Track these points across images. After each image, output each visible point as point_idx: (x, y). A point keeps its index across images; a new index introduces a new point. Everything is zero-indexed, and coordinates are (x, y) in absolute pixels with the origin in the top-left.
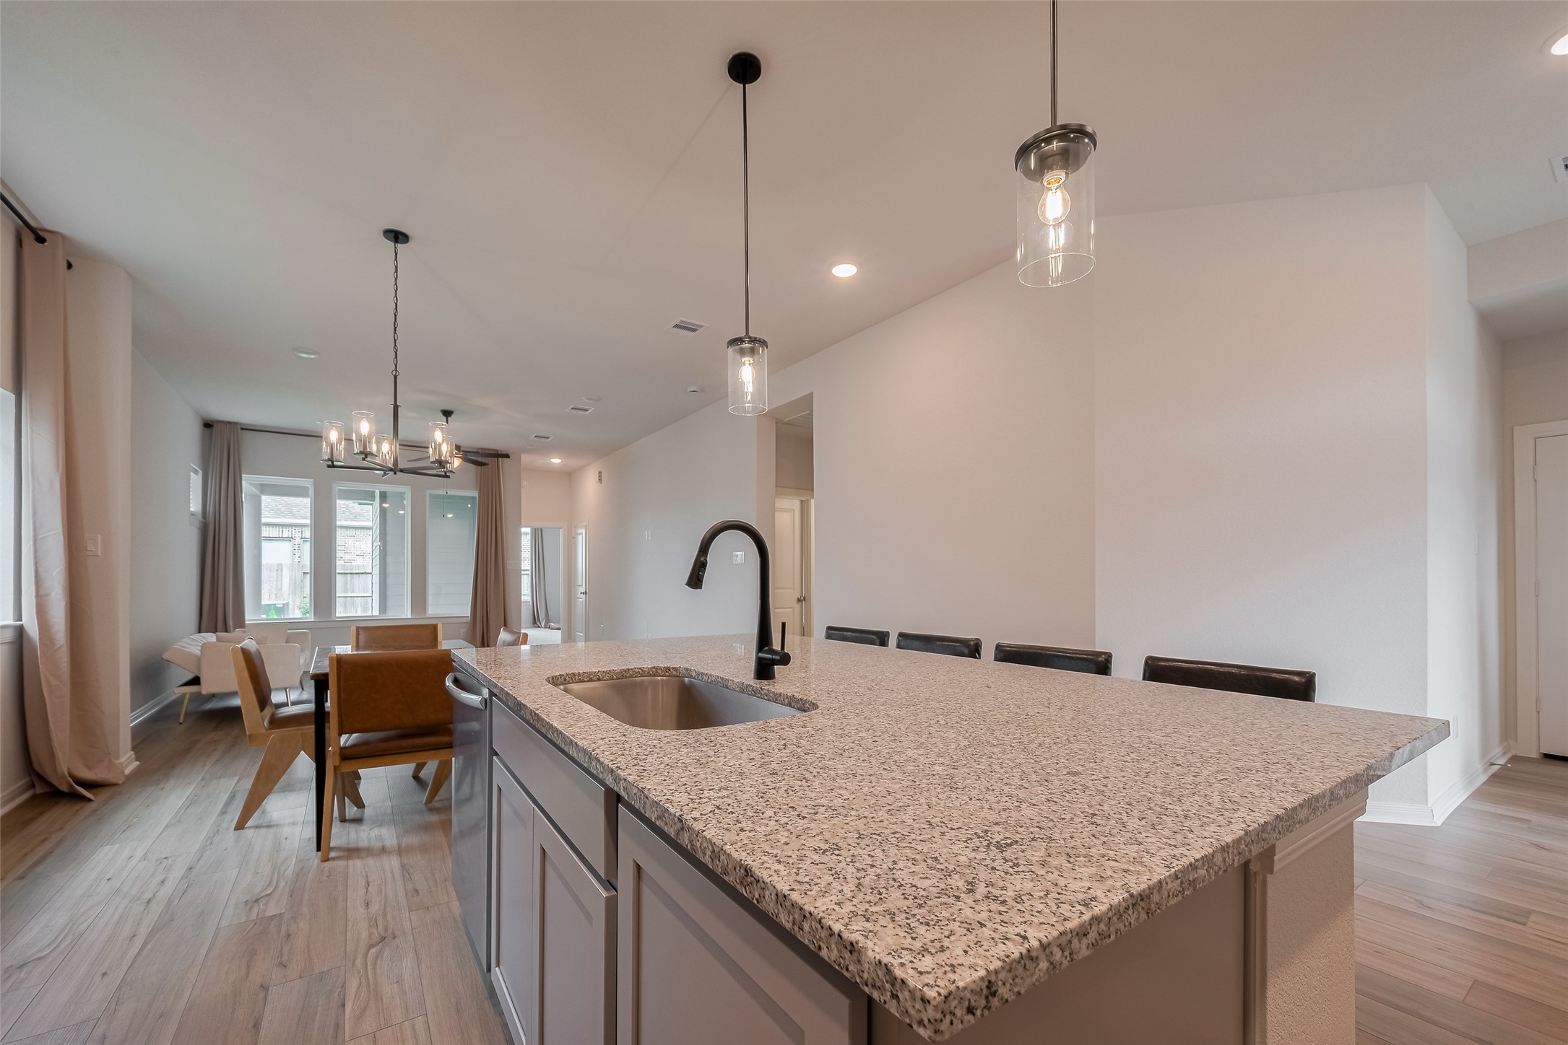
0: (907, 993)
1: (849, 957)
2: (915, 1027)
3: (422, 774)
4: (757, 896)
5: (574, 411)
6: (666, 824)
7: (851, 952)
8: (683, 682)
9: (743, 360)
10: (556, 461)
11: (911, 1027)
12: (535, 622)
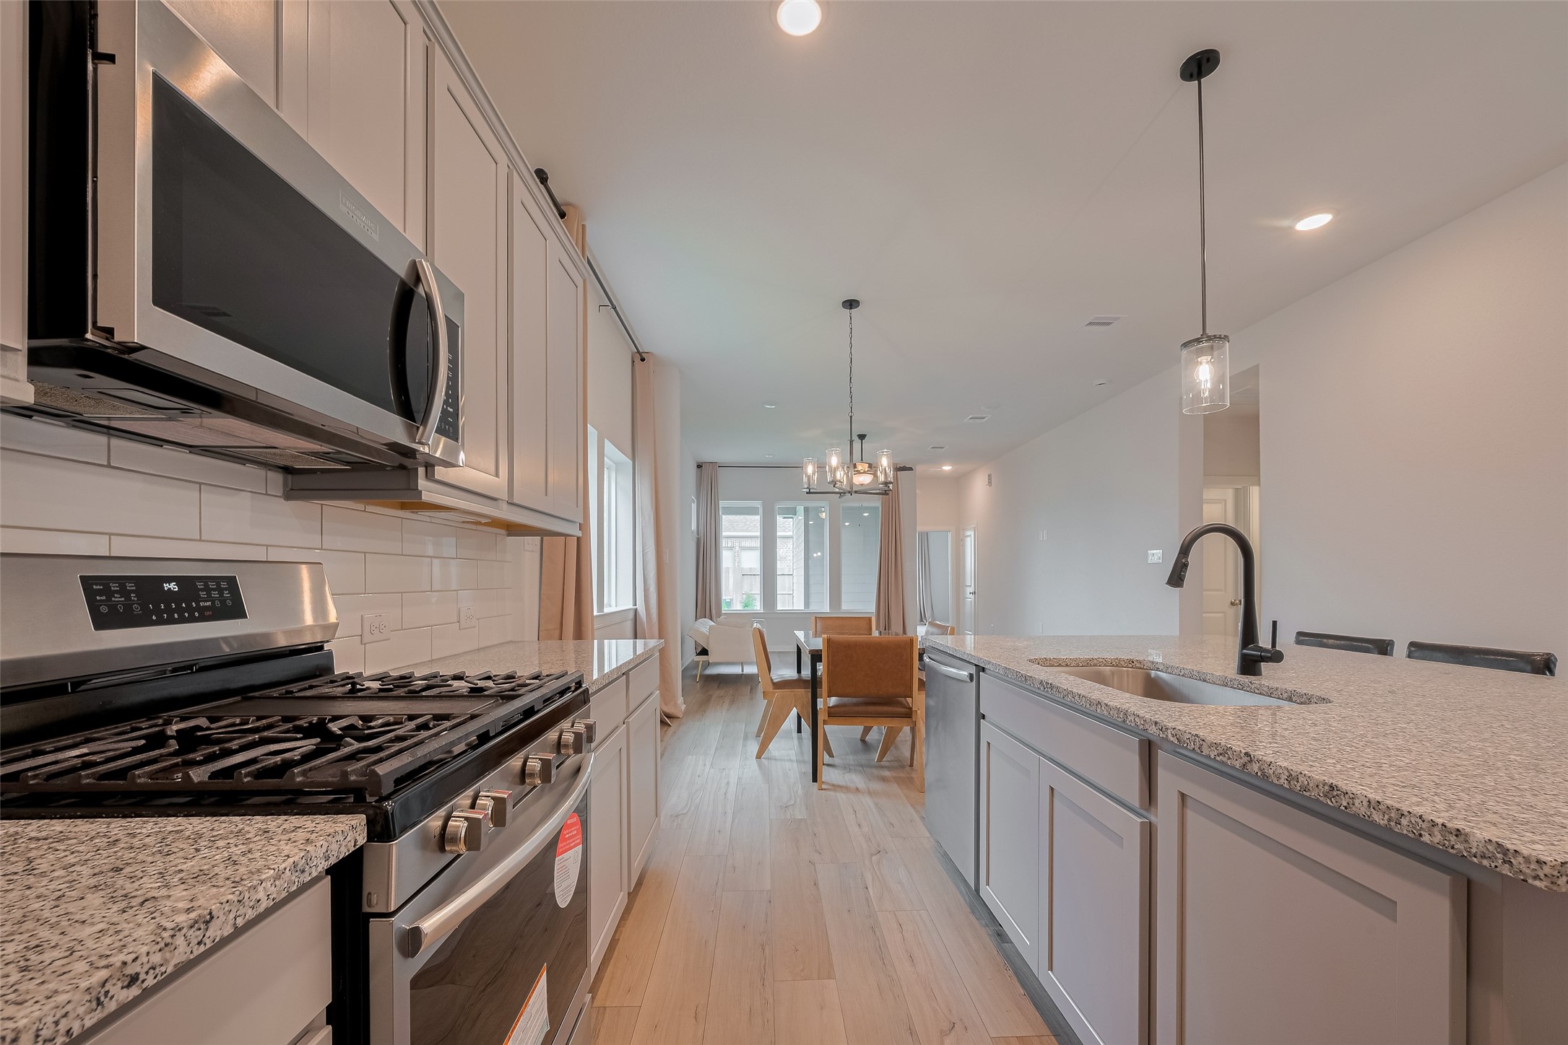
0: (1521, 859)
1: (1455, 840)
2: (1530, 881)
3: (868, 738)
4: (1345, 804)
5: (972, 421)
6: (1229, 758)
7: (1457, 836)
8: (1149, 675)
9: (1199, 360)
10: (947, 468)
11: (1527, 881)
12: (922, 621)
